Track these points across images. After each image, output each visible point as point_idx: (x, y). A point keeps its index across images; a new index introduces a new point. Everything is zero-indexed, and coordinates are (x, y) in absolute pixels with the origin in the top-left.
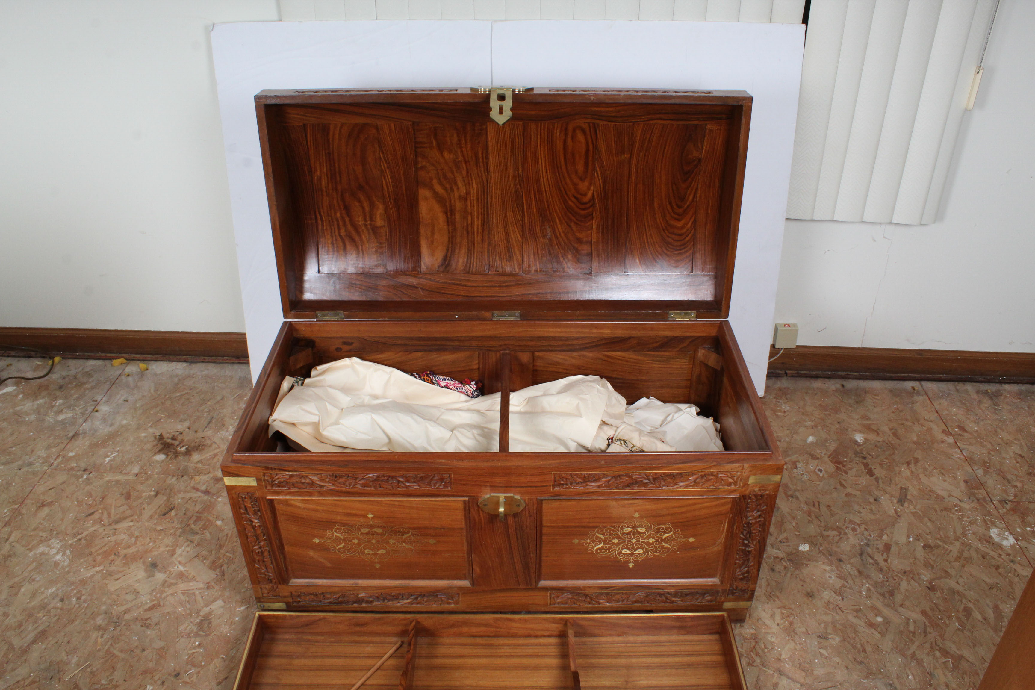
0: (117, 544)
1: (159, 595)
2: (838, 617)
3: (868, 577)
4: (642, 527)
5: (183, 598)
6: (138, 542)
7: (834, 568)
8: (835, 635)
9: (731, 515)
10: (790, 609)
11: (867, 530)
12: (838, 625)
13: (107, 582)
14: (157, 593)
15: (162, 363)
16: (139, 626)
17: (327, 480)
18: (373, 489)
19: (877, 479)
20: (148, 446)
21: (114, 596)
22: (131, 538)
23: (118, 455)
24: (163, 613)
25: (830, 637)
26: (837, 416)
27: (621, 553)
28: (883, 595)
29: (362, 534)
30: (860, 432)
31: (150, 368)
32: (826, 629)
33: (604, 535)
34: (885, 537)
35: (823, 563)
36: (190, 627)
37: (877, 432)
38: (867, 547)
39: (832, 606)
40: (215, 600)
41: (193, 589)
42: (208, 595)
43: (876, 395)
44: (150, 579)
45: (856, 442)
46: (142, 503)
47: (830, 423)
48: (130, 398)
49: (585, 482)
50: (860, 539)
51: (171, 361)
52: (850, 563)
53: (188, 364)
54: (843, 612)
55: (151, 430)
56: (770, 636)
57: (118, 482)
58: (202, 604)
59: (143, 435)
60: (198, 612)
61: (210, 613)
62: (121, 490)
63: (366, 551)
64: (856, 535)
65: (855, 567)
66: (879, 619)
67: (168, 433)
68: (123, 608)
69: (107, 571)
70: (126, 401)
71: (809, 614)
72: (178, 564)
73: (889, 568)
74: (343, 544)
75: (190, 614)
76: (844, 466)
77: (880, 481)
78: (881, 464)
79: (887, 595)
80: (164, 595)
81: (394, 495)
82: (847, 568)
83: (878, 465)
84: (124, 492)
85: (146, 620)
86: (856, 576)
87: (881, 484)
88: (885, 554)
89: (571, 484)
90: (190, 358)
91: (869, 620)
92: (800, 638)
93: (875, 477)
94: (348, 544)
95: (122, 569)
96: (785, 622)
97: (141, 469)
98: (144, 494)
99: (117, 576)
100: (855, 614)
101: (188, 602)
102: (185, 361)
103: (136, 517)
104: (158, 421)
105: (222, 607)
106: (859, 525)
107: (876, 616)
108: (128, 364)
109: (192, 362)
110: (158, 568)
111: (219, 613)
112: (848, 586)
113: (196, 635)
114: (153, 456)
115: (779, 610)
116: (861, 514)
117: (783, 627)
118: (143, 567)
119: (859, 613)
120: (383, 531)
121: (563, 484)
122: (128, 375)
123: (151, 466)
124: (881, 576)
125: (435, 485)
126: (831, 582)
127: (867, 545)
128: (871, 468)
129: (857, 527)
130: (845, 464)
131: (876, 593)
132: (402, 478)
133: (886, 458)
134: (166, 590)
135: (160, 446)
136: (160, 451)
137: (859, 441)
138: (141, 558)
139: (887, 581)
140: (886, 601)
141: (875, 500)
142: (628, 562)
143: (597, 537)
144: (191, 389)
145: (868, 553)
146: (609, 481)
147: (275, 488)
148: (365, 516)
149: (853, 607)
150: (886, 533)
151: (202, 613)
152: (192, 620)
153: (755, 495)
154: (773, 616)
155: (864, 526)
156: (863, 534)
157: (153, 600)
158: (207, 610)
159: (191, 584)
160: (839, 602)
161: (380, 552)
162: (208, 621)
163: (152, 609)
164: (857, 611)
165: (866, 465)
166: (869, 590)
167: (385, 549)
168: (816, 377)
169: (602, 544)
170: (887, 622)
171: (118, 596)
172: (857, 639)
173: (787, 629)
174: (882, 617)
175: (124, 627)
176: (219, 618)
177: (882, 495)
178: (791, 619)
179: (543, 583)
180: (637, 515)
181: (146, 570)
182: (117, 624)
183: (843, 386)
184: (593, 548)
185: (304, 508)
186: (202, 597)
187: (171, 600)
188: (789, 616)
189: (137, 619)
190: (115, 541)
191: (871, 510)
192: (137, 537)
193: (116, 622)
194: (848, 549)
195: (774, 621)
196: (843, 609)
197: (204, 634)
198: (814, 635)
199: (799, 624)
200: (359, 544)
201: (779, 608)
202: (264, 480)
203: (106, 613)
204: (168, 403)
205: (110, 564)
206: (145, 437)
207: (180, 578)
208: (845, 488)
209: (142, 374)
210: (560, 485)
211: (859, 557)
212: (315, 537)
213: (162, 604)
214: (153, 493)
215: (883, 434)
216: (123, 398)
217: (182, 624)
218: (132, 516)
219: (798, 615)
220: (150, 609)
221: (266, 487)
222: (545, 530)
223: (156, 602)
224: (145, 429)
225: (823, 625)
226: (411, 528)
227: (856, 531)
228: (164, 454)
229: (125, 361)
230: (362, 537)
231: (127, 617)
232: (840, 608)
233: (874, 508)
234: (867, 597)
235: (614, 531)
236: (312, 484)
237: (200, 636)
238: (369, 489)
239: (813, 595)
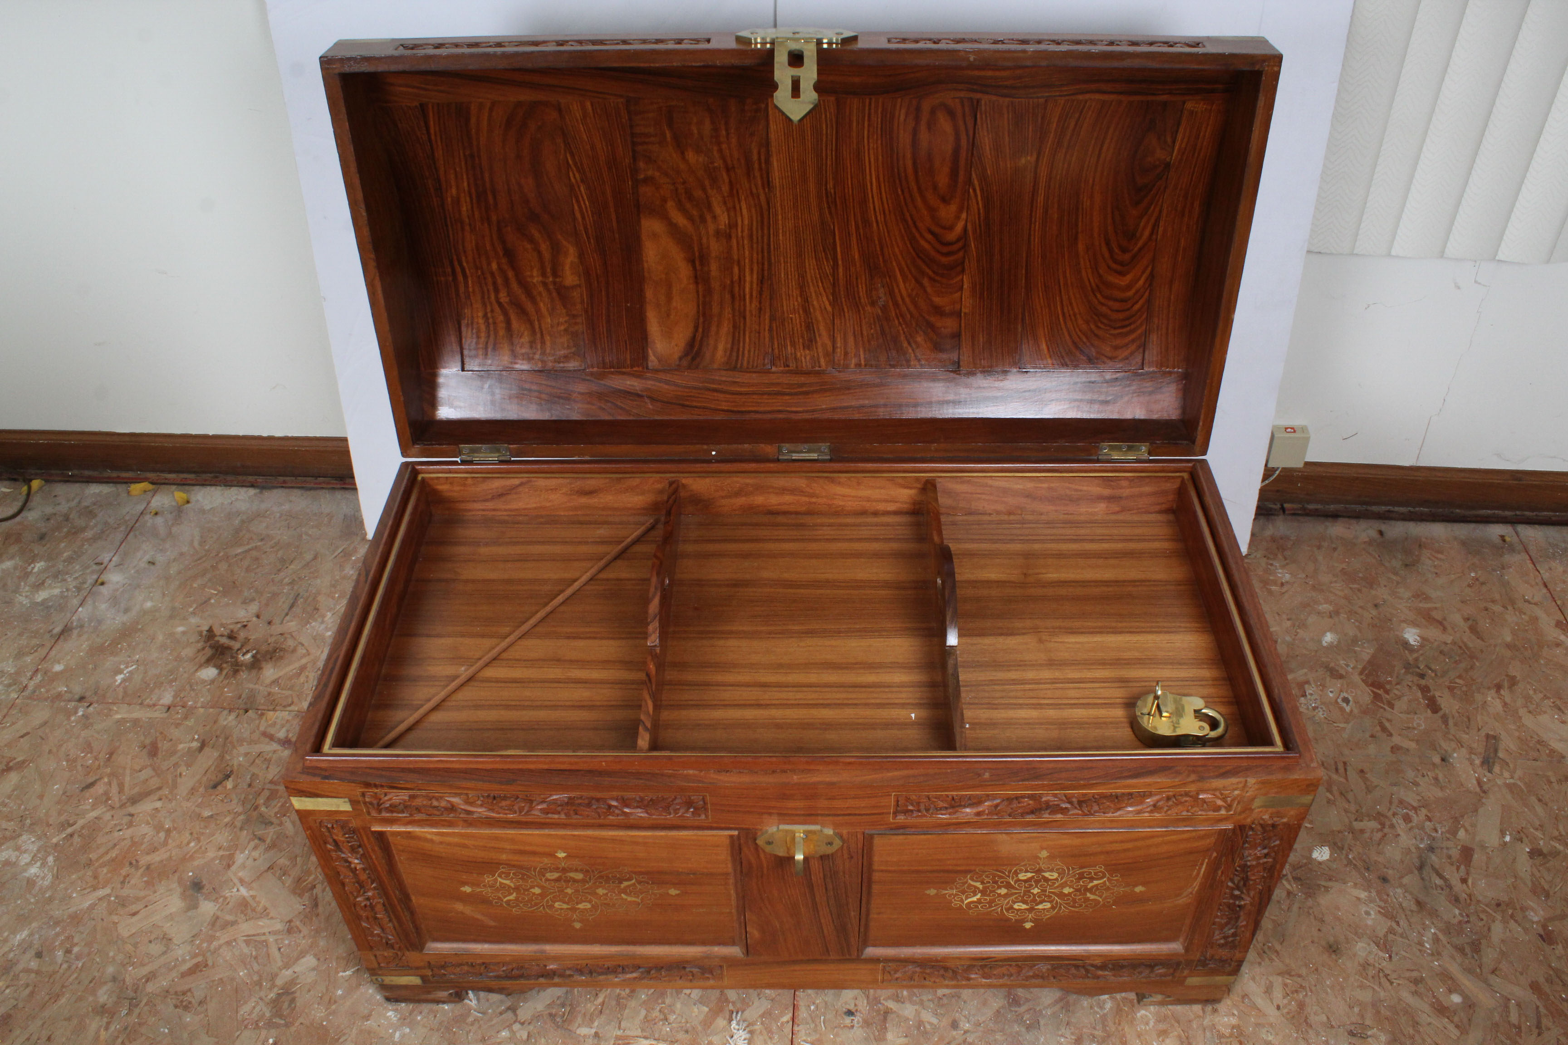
0: (134, 843)
1: (205, 945)
2: (1382, 994)
3: (1434, 914)
4: (1052, 871)
5: (246, 950)
6: (170, 841)
7: (1374, 894)
8: (1378, 1029)
9: (1215, 854)
10: (1300, 976)
11: (1429, 819)
12: (1383, 1011)
13: (115, 918)
14: (202, 942)
15: (213, 488)
16: (171, 1008)
17: (479, 802)
18: (563, 816)
19: (1445, 719)
20: (188, 652)
21: (129, 948)
22: (158, 833)
23: (137, 669)
24: (213, 981)
25: (1369, 1033)
26: (1373, 592)
27: (1012, 908)
28: (1461, 950)
29: (547, 880)
30: (1414, 624)
31: (193, 499)
32: (1362, 1017)
33: (982, 883)
34: (1461, 834)
35: (1356, 884)
36: (258, 1009)
37: (1441, 624)
38: (1430, 854)
39: (1371, 972)
40: (302, 954)
41: (264, 934)
42: (289, 945)
43: (1438, 552)
44: (190, 914)
45: (1406, 644)
46: (177, 763)
47: (1361, 607)
48: (160, 558)
49: (953, 807)
50: (1418, 838)
51: (228, 485)
52: (1401, 886)
53: (258, 491)
54: (1391, 983)
55: (193, 620)
56: (1264, 1030)
57: (136, 722)
58: (280, 964)
59: (180, 629)
60: (273, 977)
61: (293, 980)
62: (142, 738)
63: (557, 905)
64: (1411, 829)
65: (1411, 893)
66: (1456, 999)
67: (222, 625)
68: (145, 971)
69: (116, 897)
70: (152, 563)
71: (1332, 987)
72: (239, 884)
73: (1470, 896)
74: (514, 895)
75: (259, 983)
76: (1387, 692)
77: (1451, 722)
78: (1451, 689)
79: (1468, 950)
80: (215, 944)
81: (601, 826)
82: (1397, 894)
83: (1446, 691)
84: (148, 741)
85: (184, 993)
86: (1412, 911)
87: (1453, 730)
88: (1462, 867)
89: (927, 810)
90: (260, 479)
91: (1438, 1000)
92: (1318, 1034)
93: (1440, 714)
94: (524, 894)
95: (142, 894)
96: (1290, 1003)
97: (175, 697)
98: (181, 746)
99: (134, 908)
100: (1413, 988)
101: (256, 958)
102: (253, 486)
103: (166, 791)
104: (205, 602)
105: (314, 969)
106: (1415, 809)
107: (1450, 992)
108: (155, 492)
109: (263, 488)
110: (204, 891)
111: (309, 980)
112: (1400, 930)
113: (270, 1025)
114: (197, 670)
115: (1280, 979)
116: (1420, 789)
117: (1288, 1013)
118: (179, 890)
119: (1420, 985)
120: (585, 876)
121: (912, 811)
122: (156, 514)
123: (193, 690)
124: (1457, 912)
125: (676, 811)
126: (1370, 922)
127: (1431, 849)
128: (1434, 697)
129: (1412, 813)
130: (1388, 687)
131: (1448, 946)
132: (617, 800)
133: (1460, 677)
134: (218, 934)
135: (209, 652)
136: (208, 661)
137: (1413, 643)
138: (175, 872)
139: (1468, 922)
140: (1467, 961)
141: (1443, 760)
142: (1024, 921)
143: (970, 885)
144: (262, 540)
145: (1432, 866)
146: (997, 806)
147: (385, 814)
148: (552, 855)
149: (1408, 974)
150: (1463, 826)
151: (279, 982)
152: (262, 994)
153: (1261, 825)
154: (1268, 990)
155: (1424, 811)
156: (1422, 828)
157: (196, 955)
158: (287, 974)
159: (261, 923)
160: (1384, 964)
161: (581, 906)
162: (289, 998)
163: (195, 973)
164: (1417, 981)
165: (1425, 690)
166: (1436, 940)
167: (590, 902)
168: (1335, 516)
169: (979, 896)
170: (1470, 1005)
171: (135, 945)
172: (1417, 1037)
173: (1293, 1017)
174: (1461, 995)
175: (146, 1008)
176: (309, 991)
177: (1454, 750)
178: (1301, 996)
179: (871, 951)
180: (1044, 854)
181: (184, 896)
182: (133, 1004)
183: (1381, 533)
184: (962, 901)
185: (441, 843)
186: (279, 949)
187: (227, 954)
188: (1297, 991)
189: (167, 991)
190: (132, 838)
191: (1436, 779)
192: (168, 831)
193: (132, 999)
194: (1398, 857)
195: (1271, 1000)
196: (1392, 976)
197: (283, 1022)
198: (1341, 1030)
199: (1315, 1008)
200: (543, 895)
201: (1278, 974)
202: (365, 803)
203: (114, 979)
204: (223, 566)
205: (123, 882)
206: (184, 633)
207: (242, 912)
208: (1391, 735)
209: (179, 511)
210: (906, 812)
211: (1416, 872)
212: (465, 883)
213: (210, 963)
214: (195, 744)
215: (1453, 628)
216: (147, 558)
217: (246, 1002)
218: (160, 788)
219: (1313, 988)
220: (192, 971)
221: (369, 813)
222: (876, 876)
223: (200, 959)
224: (185, 619)
225: (1356, 1010)
226: (635, 873)
227: (1411, 821)
228: (215, 666)
229: (151, 487)
230: (547, 885)
231: (150, 988)
232: (1386, 976)
233: (1440, 776)
234: (1432, 955)
235: (1001, 877)
236: (452, 808)
237: (277, 1026)
238: (556, 816)
239: (1338, 948)
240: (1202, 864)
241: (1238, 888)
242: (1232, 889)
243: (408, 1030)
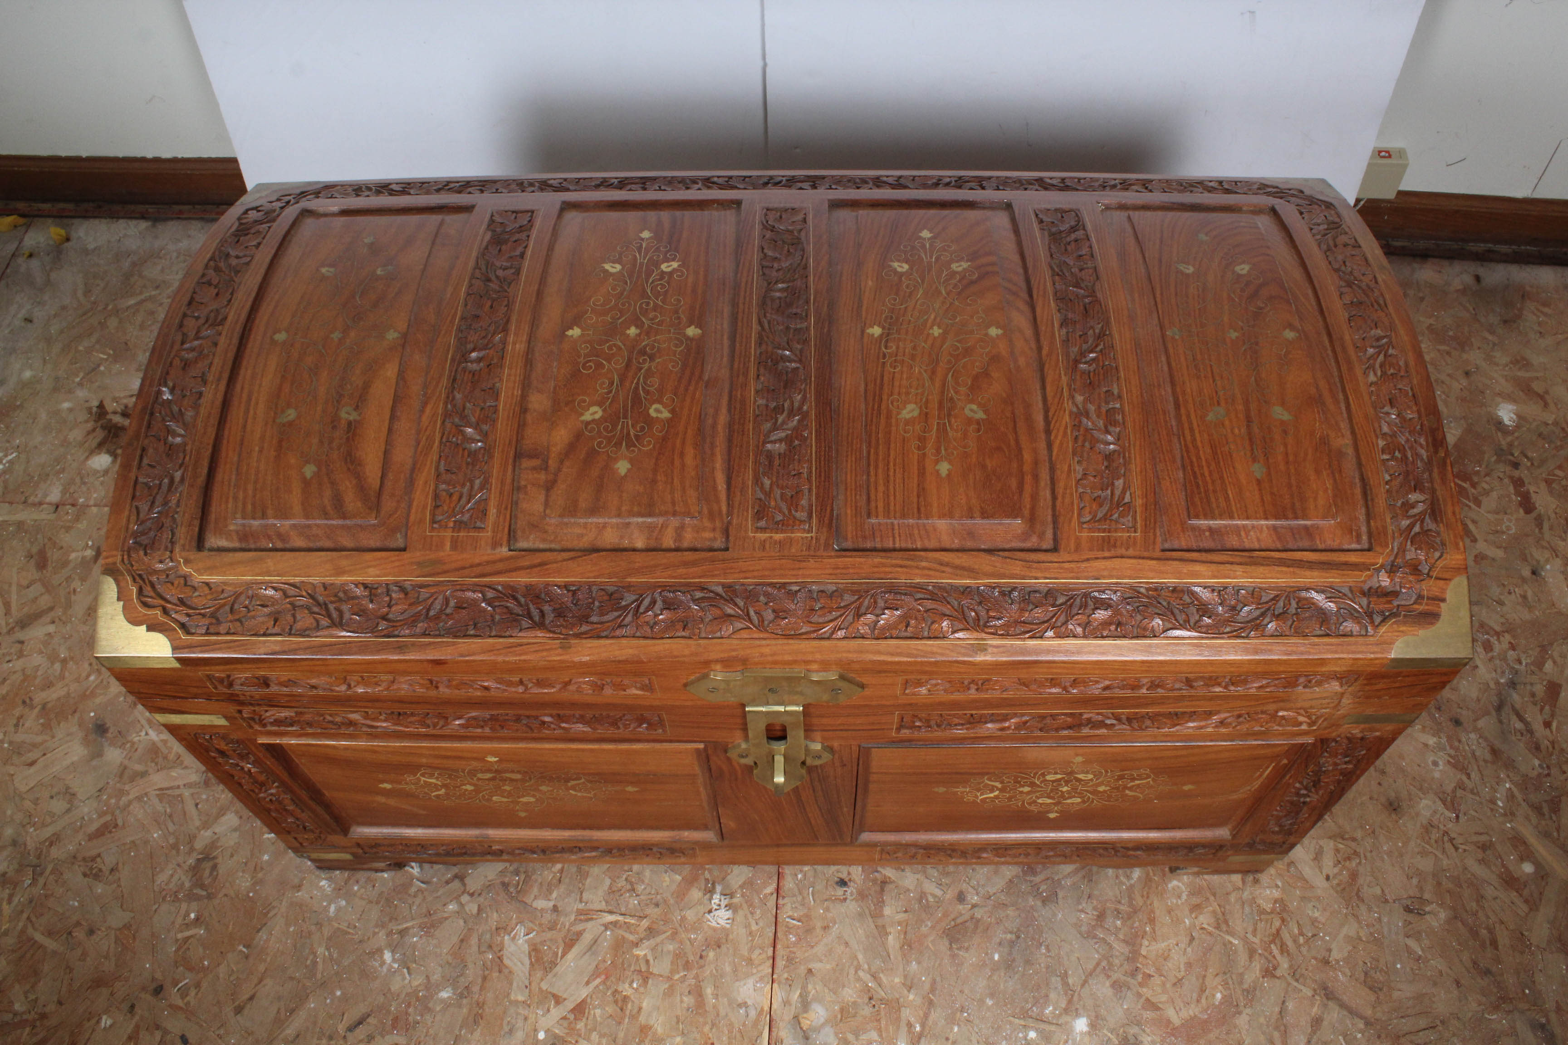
0: (26, 678)
1: (113, 801)
2: (1445, 862)
3: (1510, 765)
4: (1087, 773)
5: (159, 807)
6: (67, 674)
7: (1444, 740)
8: (1438, 904)
9: (1285, 761)
10: (1354, 839)
11: (1513, 647)
12: (1444, 881)
13: (11, 770)
14: (110, 797)
15: (97, 221)
16: (80, 876)
17: (382, 717)
18: (487, 730)
19: (1539, 521)
20: (76, 435)
21: (28, 804)
22: (53, 663)
23: (18, 457)
24: (124, 844)
25: (1427, 909)
26: (1465, 356)
27: (1035, 802)
28: (1537, 809)
29: (479, 779)
30: (1510, 398)
31: (74, 235)
32: (1421, 889)
33: (1002, 782)
34: (1549, 666)
35: (1424, 727)
36: (176, 877)
37: (1542, 398)
38: (1511, 691)
39: (1435, 835)
40: (222, 812)
41: (178, 787)
42: (207, 800)
43: (1545, 304)
44: (94, 763)
45: (1499, 423)
46: (70, 577)
47: (1449, 375)
48: (39, 314)
49: (970, 723)
50: (1499, 671)
51: (114, 216)
52: (1476, 730)
53: (149, 223)
54: (1456, 849)
55: (81, 394)
56: (1310, 905)
57: (20, 525)
58: (198, 823)
59: (66, 405)
60: (192, 838)
61: (213, 843)
62: (28, 545)
63: (494, 798)
64: (1491, 659)
65: (1486, 739)
66: (1528, 868)
67: (115, 399)
68: (48, 832)
69: (11, 743)
70: (28, 320)
71: (1390, 853)
72: (147, 727)
73: (1553, 743)
74: (443, 791)
75: (175, 847)
76: (1474, 485)
77: (1546, 526)
78: (1548, 482)
79: (1546, 810)
80: (124, 800)
81: (535, 739)
82: (1471, 741)
83: (1543, 485)
84: (34, 550)
85: (93, 859)
86: (1485, 761)
87: (1547, 535)
88: (1547, 708)
89: (939, 726)
90: (151, 209)
91: (1507, 869)
92: (1370, 909)
93: (1534, 514)
94: (454, 790)
95: (39, 739)
96: (1341, 871)
97: (64, 492)
98: (73, 556)
99: (32, 756)
100: (1480, 856)
101: (170, 816)
102: (143, 217)
103: (59, 612)
104: (94, 370)
105: (235, 830)
106: (1498, 634)
107: (1522, 859)
108: (28, 226)
109: (156, 220)
110: (109, 735)
111: (232, 843)
112: (1469, 784)
113: (191, 897)
114: (87, 458)
115: (1332, 843)
116: (1505, 609)
117: (1338, 885)
118: (81, 734)
119: (1488, 852)
120: (524, 776)
121: (919, 727)
122: (31, 256)
123: (85, 483)
124: (1537, 762)
125: (626, 726)
126: (1437, 775)
127: (1513, 684)
128: (1528, 492)
129: (1493, 640)
130: (1475, 479)
131: (1524, 804)
132: (551, 716)
133: (1560, 467)
134: (127, 787)
135: (100, 435)
136: (100, 447)
137: (1506, 421)
138: (75, 712)
139: (1548, 775)
140: (1543, 822)
141: (1534, 573)
142: (1048, 812)
143: (987, 785)
144: (157, 287)
145: (1513, 708)
146: (1025, 723)
147: (269, 728)
148: (482, 760)
149: (1475, 838)
150: (1551, 657)
151: (199, 845)
152: (180, 859)
153: (1348, 738)
154: (1318, 857)
155: (1507, 637)
156: (1504, 659)
157: (105, 813)
158: (206, 835)
159: (174, 774)
160: (1450, 825)
161: (524, 800)
162: (211, 864)
163: (103, 834)
164: (1484, 847)
165: (1518, 483)
166: (1511, 796)
167: (534, 796)
168: (1423, 256)
169: (997, 793)
170: (1543, 874)
171: (36, 802)
172: (1480, 914)
173: (1344, 889)
174: (1533, 863)
175: (51, 877)
176: (232, 856)
177: (1547, 561)
178: (1354, 864)
179: (866, 837)
180: (1079, 760)
181: (86, 742)
182: (37, 871)
183: (1478, 279)
184: (976, 797)
186: (197, 805)
187: (138, 812)
188: (1349, 859)
189: (74, 857)
190: (23, 670)
191: (1524, 597)
192: (64, 661)
193: (35, 866)
194: (1474, 694)
195: (1320, 869)
196: (1459, 840)
197: (204, 893)
198: (1397, 905)
199: (1369, 879)
200: (477, 791)
201: (1330, 838)
203: (14, 843)
204: (113, 323)
205: (17, 725)
206: (71, 410)
207: (152, 761)
208: (1475, 540)
209: (57, 251)
210: (912, 727)
211: (1494, 713)
212: (383, 782)
213: (120, 823)
214: (89, 553)
215: (1556, 404)
216: (23, 313)
217: (162, 870)
218: (51, 609)
219: (1368, 855)
220: (100, 833)
221: (251, 727)
222: (873, 777)
223: (108, 818)
224: (70, 391)
225: (1415, 881)
226: (584, 774)
227: (1492, 650)
228: (109, 452)
229: (21, 221)
230: (480, 783)
231: (55, 852)
232: (1451, 840)
233: (1530, 594)
234: (1505, 815)
235: (1025, 778)
236: (351, 723)
237: (198, 898)
238: (479, 730)
239: (1399, 806)
240: (1267, 767)
241: (1306, 788)
242: (1300, 789)
243: (344, 903)
